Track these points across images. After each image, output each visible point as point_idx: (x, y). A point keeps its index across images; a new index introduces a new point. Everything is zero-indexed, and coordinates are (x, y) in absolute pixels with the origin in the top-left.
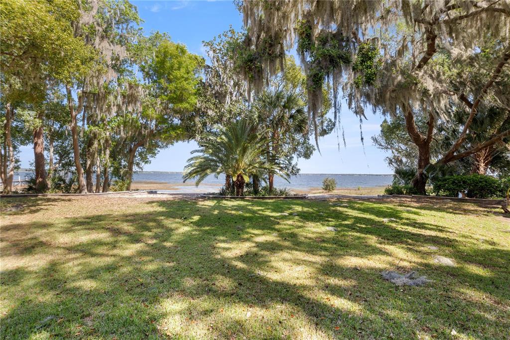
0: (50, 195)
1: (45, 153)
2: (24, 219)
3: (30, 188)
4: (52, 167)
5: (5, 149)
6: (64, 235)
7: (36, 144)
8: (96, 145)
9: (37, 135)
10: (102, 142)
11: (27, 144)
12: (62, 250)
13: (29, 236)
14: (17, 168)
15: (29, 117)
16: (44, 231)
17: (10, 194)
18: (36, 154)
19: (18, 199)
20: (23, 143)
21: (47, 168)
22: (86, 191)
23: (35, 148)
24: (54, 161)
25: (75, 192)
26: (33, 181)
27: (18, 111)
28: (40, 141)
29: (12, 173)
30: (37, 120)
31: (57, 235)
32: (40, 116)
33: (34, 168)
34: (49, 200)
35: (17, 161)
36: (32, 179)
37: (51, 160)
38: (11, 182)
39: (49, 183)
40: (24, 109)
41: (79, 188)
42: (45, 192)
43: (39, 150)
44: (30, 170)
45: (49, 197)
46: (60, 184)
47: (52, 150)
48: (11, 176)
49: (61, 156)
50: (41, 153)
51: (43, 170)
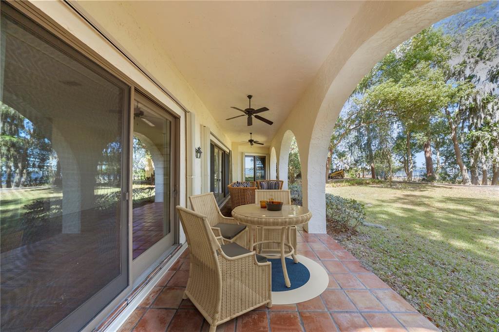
0: (435, 183)
1: (433, 157)
2: (417, 193)
3: (424, 179)
4: (439, 166)
5: (407, 156)
6: (439, 203)
7: (426, 152)
8: (479, 146)
9: (427, 146)
10: (487, 143)
11: (420, 151)
12: (436, 209)
13: (419, 200)
14: (415, 167)
15: (420, 137)
16: (427, 199)
17: (411, 181)
18: (426, 158)
19: (415, 184)
20: (417, 152)
21: (435, 166)
22: (470, 183)
23: (425, 154)
24: (441, 161)
25: (460, 183)
26: (425, 175)
27: (413, 134)
28: (428, 150)
29: (412, 170)
30: (425, 137)
31: (434, 202)
32: (427, 135)
33: (425, 167)
34: (434, 186)
35: (414, 163)
36: (425, 174)
37: (438, 161)
38: (411, 176)
39: (437, 177)
40: (416, 133)
41: (462, 181)
42: (433, 182)
43: (428, 155)
44: (423, 168)
45: (435, 185)
46: (446, 178)
47: (438, 154)
48: (411, 172)
49: (447, 158)
50: (429, 157)
51: (432, 168)
